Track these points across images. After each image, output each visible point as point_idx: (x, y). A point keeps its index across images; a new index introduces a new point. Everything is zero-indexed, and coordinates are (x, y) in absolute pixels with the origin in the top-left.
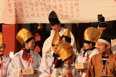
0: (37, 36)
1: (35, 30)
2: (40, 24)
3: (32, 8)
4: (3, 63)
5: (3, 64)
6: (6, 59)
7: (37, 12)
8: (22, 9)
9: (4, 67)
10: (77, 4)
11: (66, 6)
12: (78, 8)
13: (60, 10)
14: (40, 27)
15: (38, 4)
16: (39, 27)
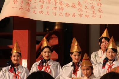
0: (54, 38)
1: (52, 31)
2: (58, 22)
3: (42, 5)
4: (19, 73)
5: (19, 75)
6: (22, 70)
7: (48, 10)
8: (30, 4)
9: (20, 77)
10: (100, 4)
11: (85, 4)
12: (100, 8)
13: (79, 10)
14: (58, 27)
15: (50, 3)
16: (56, 27)
